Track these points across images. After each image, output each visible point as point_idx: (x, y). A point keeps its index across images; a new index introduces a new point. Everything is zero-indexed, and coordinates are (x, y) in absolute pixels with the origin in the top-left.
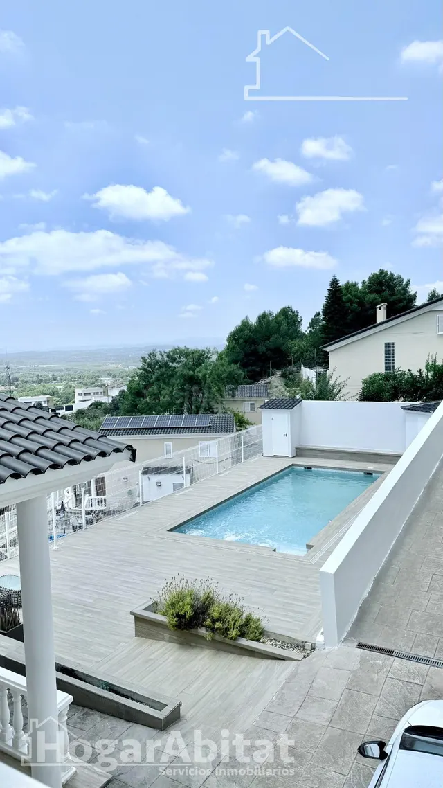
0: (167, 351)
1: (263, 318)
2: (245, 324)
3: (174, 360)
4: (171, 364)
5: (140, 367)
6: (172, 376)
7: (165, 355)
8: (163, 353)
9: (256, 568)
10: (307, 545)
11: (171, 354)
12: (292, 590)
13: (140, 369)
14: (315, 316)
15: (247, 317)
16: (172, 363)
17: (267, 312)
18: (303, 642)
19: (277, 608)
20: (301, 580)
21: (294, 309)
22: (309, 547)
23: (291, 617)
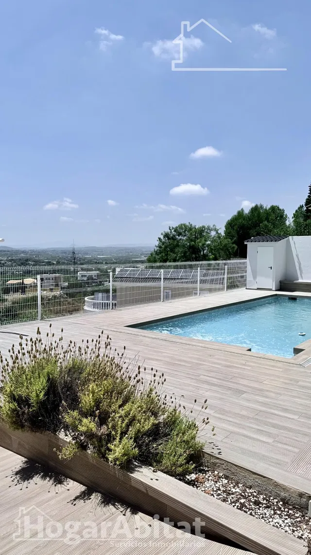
0: (174, 227)
1: (255, 210)
2: (240, 214)
3: (180, 234)
4: (177, 237)
5: (157, 245)
6: (178, 246)
7: (173, 231)
8: (171, 228)
9: (219, 364)
10: (295, 349)
11: (178, 229)
12: (273, 395)
13: (157, 247)
14: (299, 208)
15: (242, 209)
16: (179, 236)
17: (259, 206)
18: (301, 495)
19: (243, 417)
20: (286, 383)
21: (281, 208)
22: (297, 351)
23: (269, 435)
